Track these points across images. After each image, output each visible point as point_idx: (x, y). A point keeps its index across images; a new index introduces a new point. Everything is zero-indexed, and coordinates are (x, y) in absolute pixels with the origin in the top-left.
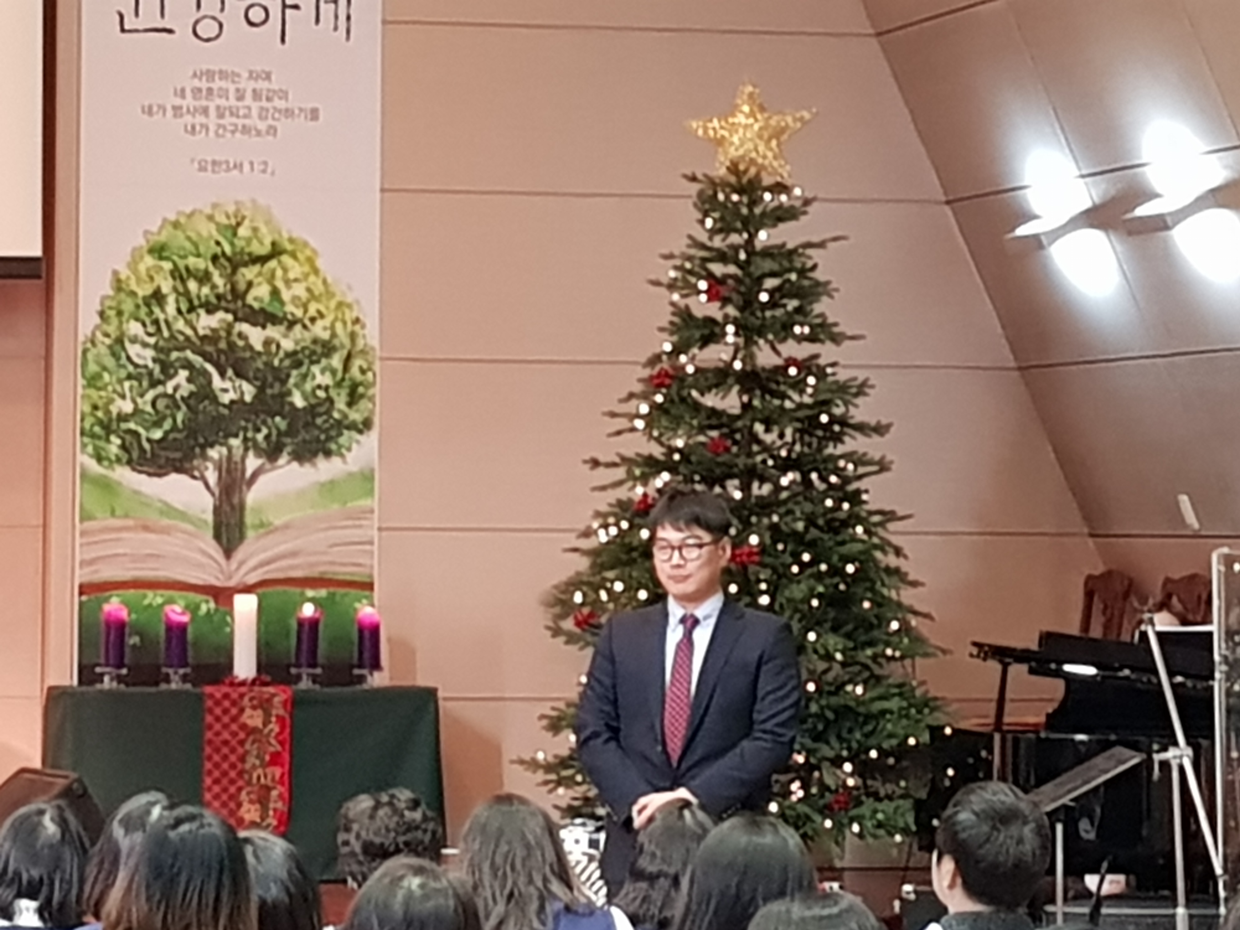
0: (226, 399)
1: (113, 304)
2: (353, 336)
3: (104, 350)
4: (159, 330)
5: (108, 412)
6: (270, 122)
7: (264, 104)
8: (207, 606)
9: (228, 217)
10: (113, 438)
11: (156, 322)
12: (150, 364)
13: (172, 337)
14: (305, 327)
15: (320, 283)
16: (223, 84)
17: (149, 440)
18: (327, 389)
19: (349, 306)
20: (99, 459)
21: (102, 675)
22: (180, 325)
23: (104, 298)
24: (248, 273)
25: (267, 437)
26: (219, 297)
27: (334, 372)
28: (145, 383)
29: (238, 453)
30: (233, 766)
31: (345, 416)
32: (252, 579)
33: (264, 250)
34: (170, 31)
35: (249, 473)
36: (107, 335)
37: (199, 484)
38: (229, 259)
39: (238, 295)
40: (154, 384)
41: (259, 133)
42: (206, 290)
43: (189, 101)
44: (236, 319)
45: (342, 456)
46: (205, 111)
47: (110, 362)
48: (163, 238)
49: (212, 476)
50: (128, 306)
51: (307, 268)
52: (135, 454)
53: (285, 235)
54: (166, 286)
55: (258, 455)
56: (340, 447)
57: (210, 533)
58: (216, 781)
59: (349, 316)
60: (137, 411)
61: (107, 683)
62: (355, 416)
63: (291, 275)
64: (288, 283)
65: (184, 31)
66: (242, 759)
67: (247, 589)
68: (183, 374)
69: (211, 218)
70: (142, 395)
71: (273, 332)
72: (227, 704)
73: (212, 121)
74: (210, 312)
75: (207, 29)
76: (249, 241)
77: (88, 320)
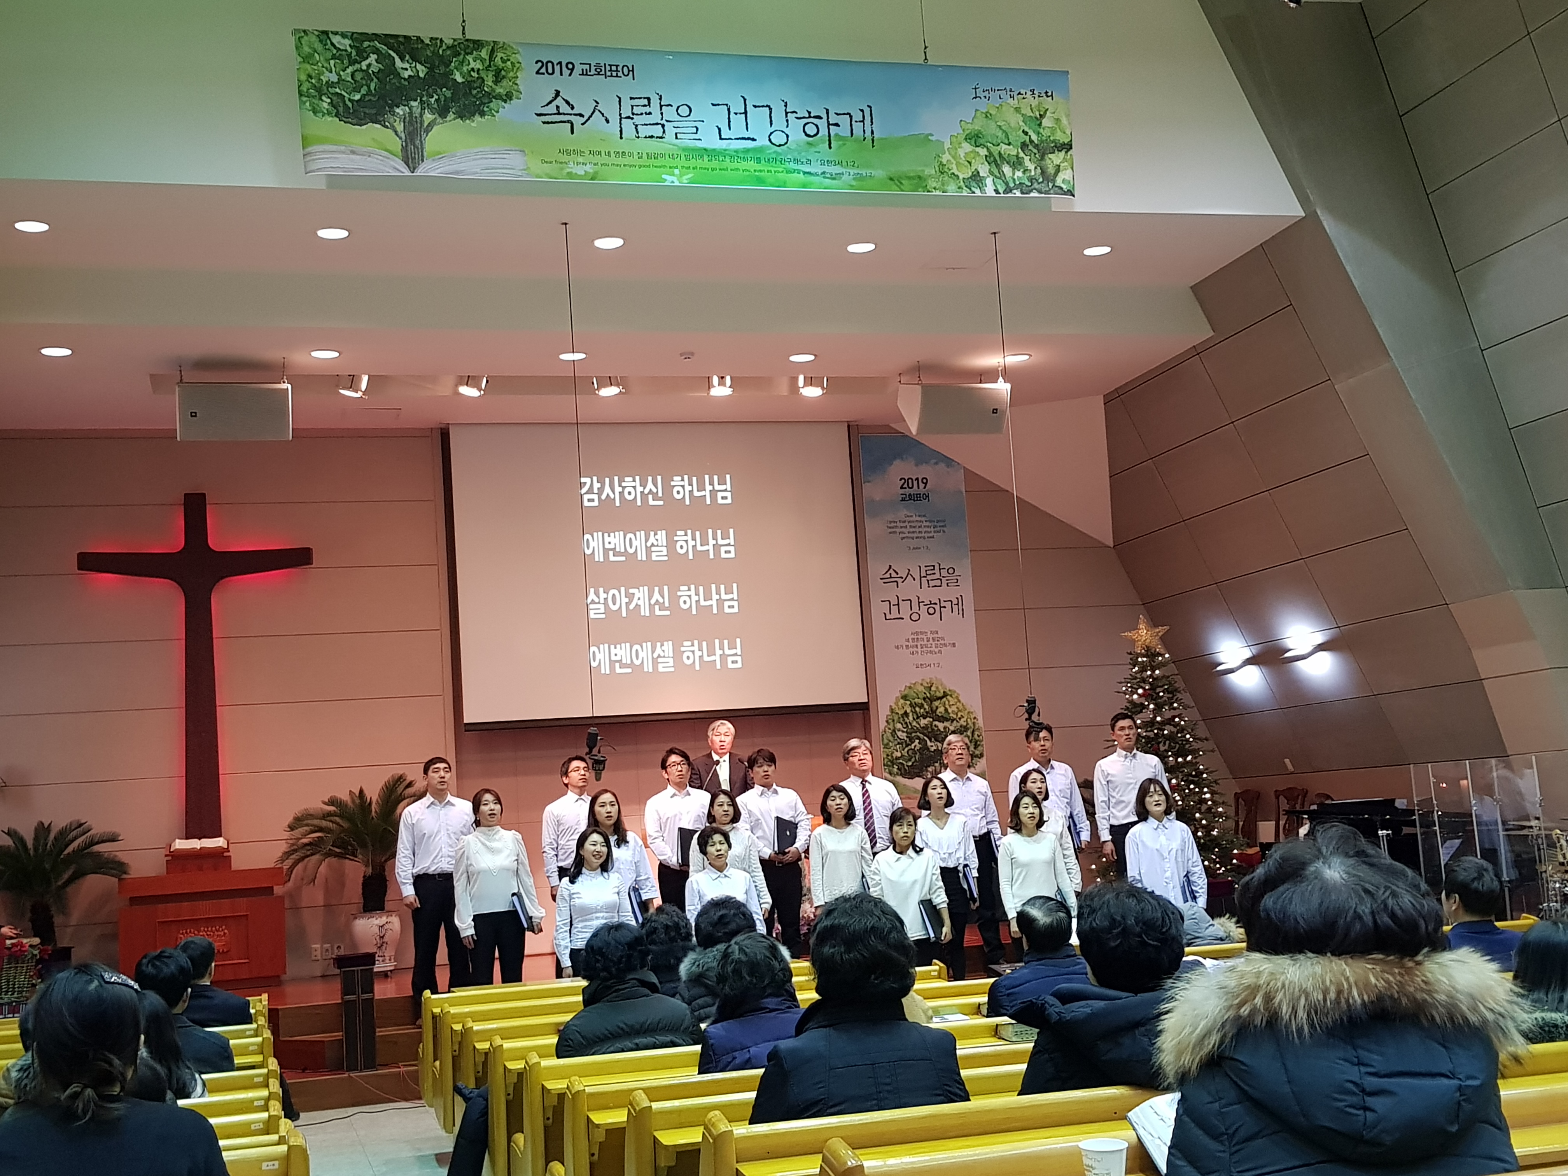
0: (932, 749)
1: (891, 717)
2: (974, 723)
3: (889, 735)
4: (907, 726)
5: (892, 757)
6: (939, 649)
7: (937, 642)
9: (928, 683)
10: (895, 766)
11: (906, 723)
12: (905, 738)
13: (912, 728)
15: (961, 705)
16: (922, 636)
17: (907, 766)
19: (972, 713)
22: (914, 724)
23: (887, 716)
24: (936, 703)
26: (927, 713)
28: (904, 746)
33: (941, 694)
34: (903, 619)
36: (890, 729)
38: (929, 699)
39: (933, 711)
40: (907, 746)
41: (935, 653)
42: (922, 710)
43: (911, 643)
44: (934, 720)
46: (917, 646)
47: (891, 739)
48: (906, 692)
50: (896, 718)
51: (956, 700)
52: (902, 771)
53: (948, 688)
54: (909, 710)
59: (972, 717)
60: (902, 756)
64: (950, 706)
65: (907, 617)
68: (917, 741)
69: (922, 684)
70: (904, 750)
71: (947, 724)
73: (919, 650)
74: (924, 718)
75: (915, 617)
76: (935, 691)
77: (883, 724)
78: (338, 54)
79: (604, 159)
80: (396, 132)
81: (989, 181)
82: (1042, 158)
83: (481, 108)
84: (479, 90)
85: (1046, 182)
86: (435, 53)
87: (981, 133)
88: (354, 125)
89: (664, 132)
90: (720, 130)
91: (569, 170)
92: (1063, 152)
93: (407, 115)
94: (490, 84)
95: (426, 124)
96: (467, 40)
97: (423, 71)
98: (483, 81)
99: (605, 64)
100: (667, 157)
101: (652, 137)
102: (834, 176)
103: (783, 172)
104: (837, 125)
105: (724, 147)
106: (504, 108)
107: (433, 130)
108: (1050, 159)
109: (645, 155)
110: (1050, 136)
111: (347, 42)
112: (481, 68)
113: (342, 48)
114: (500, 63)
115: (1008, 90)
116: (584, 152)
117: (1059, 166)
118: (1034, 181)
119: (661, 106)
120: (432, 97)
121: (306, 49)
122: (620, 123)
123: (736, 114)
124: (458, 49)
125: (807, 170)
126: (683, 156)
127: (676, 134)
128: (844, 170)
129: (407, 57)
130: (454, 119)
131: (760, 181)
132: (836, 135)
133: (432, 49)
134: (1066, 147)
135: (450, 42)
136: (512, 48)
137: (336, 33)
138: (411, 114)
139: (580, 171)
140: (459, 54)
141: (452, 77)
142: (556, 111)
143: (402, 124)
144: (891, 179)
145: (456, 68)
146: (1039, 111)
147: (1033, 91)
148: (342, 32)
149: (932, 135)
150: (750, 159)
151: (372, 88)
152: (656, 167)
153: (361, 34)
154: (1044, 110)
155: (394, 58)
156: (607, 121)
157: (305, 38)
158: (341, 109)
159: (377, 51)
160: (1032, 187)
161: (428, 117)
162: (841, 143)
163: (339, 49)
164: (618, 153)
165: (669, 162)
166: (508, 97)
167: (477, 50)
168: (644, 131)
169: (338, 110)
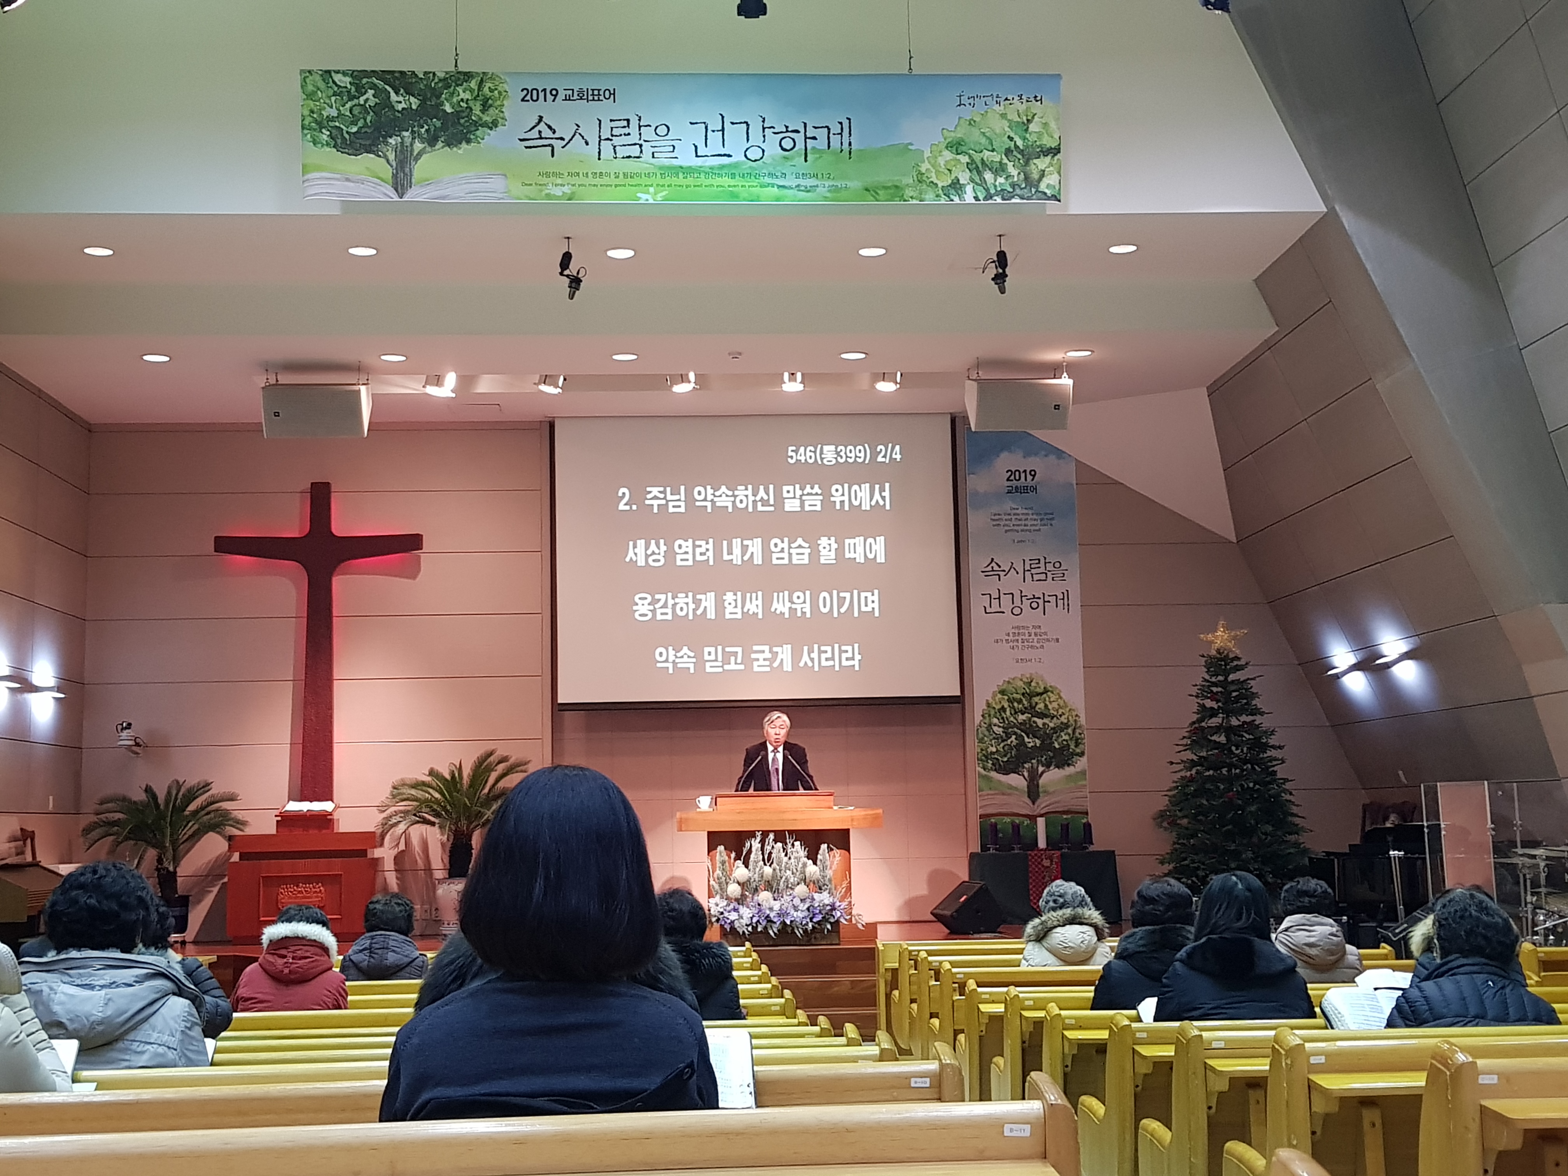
0: (1030, 745)
1: (987, 712)
3: (984, 729)
4: (1004, 721)
5: (987, 752)
6: (1041, 644)
7: (1039, 637)
8: (1027, 822)
9: (1027, 678)
10: (989, 761)
11: (1003, 718)
12: (1002, 733)
14: (1058, 718)
15: (1062, 702)
16: (1023, 631)
17: (1002, 761)
18: (1067, 741)
19: (1074, 710)
20: (985, 769)
21: (990, 848)
22: (1012, 719)
23: (983, 710)
24: (1036, 699)
25: (1046, 759)
26: (1025, 708)
27: (1069, 735)
28: (1000, 741)
29: (1035, 766)
30: (1040, 881)
31: (1074, 751)
32: (1043, 812)
33: (1041, 690)
34: (1003, 612)
35: (1040, 772)
36: (985, 723)
37: (1022, 777)
38: (1028, 695)
39: (1032, 707)
40: (1003, 741)
41: (1037, 648)
42: (1021, 706)
43: (1011, 638)
44: (1032, 716)
45: (1074, 766)
46: (1017, 640)
47: (987, 733)
48: (1004, 687)
49: (1026, 774)
50: (992, 713)
51: (1057, 697)
52: (997, 767)
53: (1049, 685)
54: (1006, 705)
55: (1043, 766)
56: (1073, 762)
57: (1026, 795)
58: (1034, 886)
59: (1074, 714)
60: (997, 751)
61: (991, 851)
62: (1078, 750)
63: (1052, 700)
64: (1050, 702)
65: (1008, 611)
66: (1043, 878)
67: (1041, 816)
68: (1014, 737)
69: (1021, 680)
70: (999, 745)
71: (1046, 721)
72: (1036, 858)
73: (1020, 644)
74: (1023, 714)
75: (1017, 611)
76: (1035, 687)
77: (978, 718)
78: (338, 92)
79: (581, 180)
80: (388, 161)
81: (969, 189)
82: (1027, 163)
83: (468, 136)
84: (466, 119)
85: (1028, 188)
86: (428, 86)
87: (963, 141)
88: (350, 155)
89: (641, 152)
90: (696, 147)
91: (547, 191)
92: (1049, 157)
93: (399, 145)
94: (478, 113)
95: (415, 154)
96: (458, 73)
97: (415, 103)
98: (471, 109)
99: (587, 89)
100: (643, 176)
101: (629, 157)
102: (809, 188)
103: (757, 186)
104: (814, 138)
105: (699, 164)
106: (489, 135)
107: (422, 158)
108: (1035, 164)
109: (621, 176)
110: (1036, 141)
111: (348, 79)
112: (470, 98)
113: (342, 85)
114: (489, 93)
115: (995, 96)
116: (563, 175)
117: (1044, 171)
118: (1016, 187)
119: (640, 127)
120: (423, 127)
121: (310, 88)
122: (599, 145)
123: (713, 131)
124: (450, 81)
125: (781, 184)
126: (658, 174)
127: (653, 153)
128: (819, 183)
129: (402, 91)
130: (443, 147)
131: (734, 196)
132: (813, 148)
133: (425, 83)
134: (1053, 151)
135: (441, 75)
136: (501, 78)
137: (337, 72)
138: (402, 143)
139: (558, 192)
140: (450, 87)
141: (443, 107)
142: (538, 136)
143: (394, 153)
144: (867, 190)
145: (446, 99)
146: (1027, 116)
147: (1020, 96)
148: (343, 71)
149: (911, 144)
150: (724, 175)
151: (368, 121)
152: (632, 185)
153: (361, 71)
154: (1032, 115)
155: (389, 93)
156: (587, 144)
157: (311, 78)
158: (339, 141)
159: (374, 87)
160: (1015, 193)
161: (418, 146)
162: (818, 156)
163: (340, 87)
164: (596, 173)
165: (644, 181)
166: (494, 124)
167: (466, 81)
168: (621, 151)
169: (336, 142)
